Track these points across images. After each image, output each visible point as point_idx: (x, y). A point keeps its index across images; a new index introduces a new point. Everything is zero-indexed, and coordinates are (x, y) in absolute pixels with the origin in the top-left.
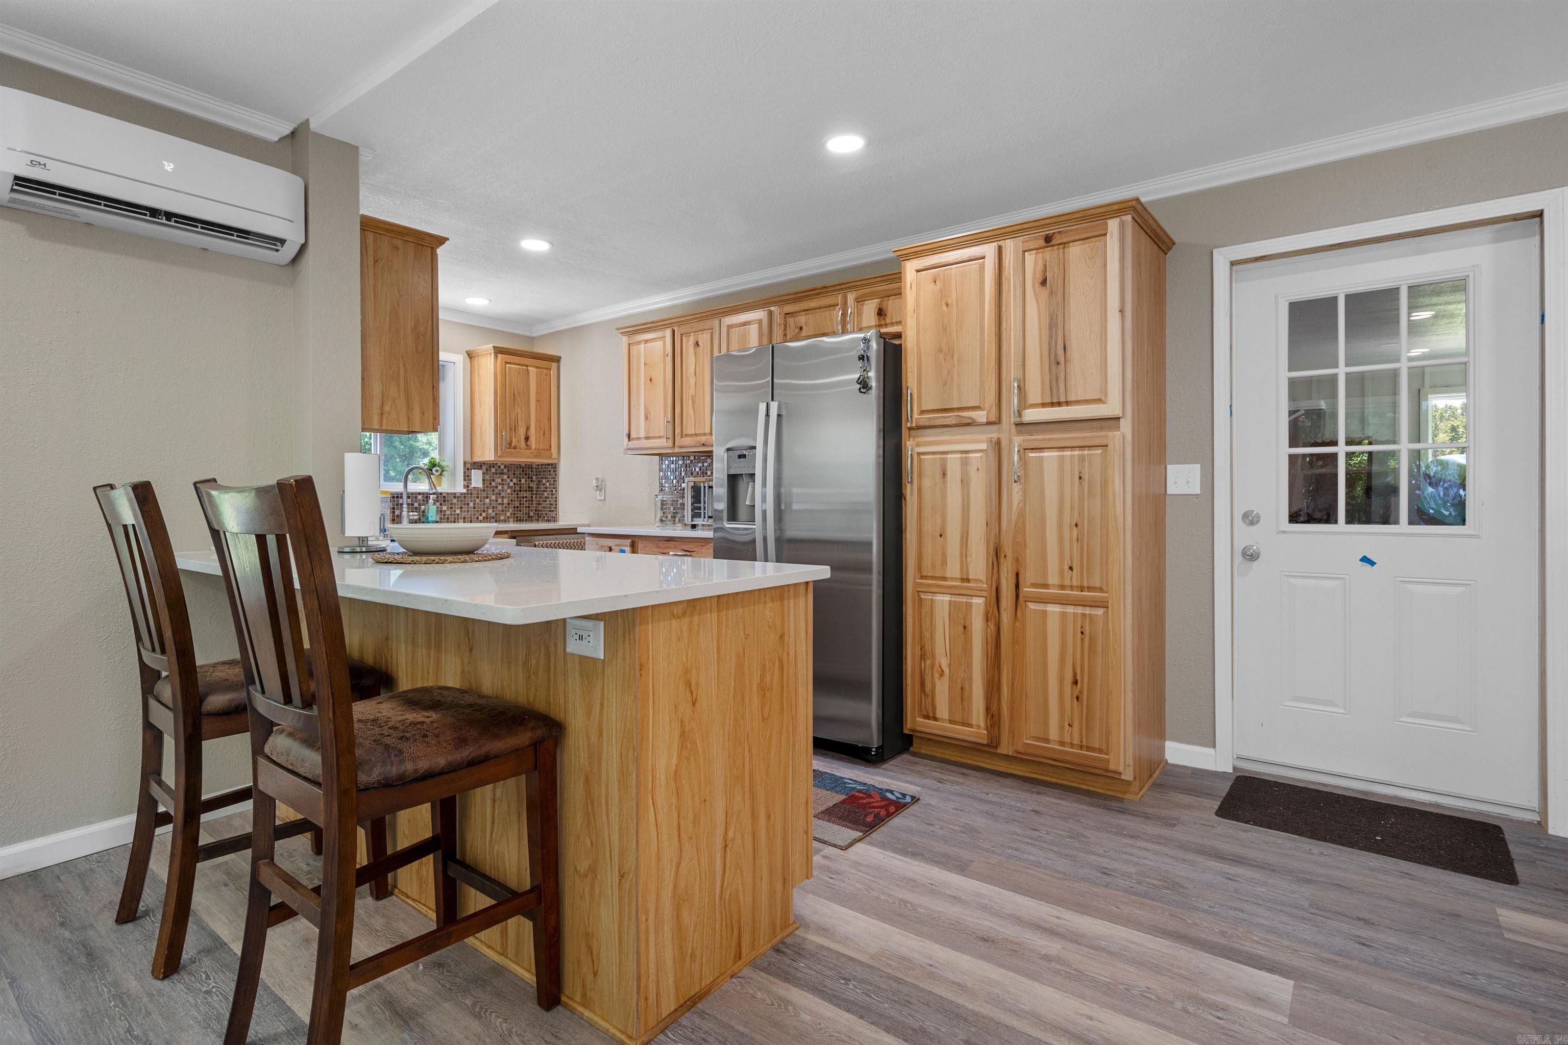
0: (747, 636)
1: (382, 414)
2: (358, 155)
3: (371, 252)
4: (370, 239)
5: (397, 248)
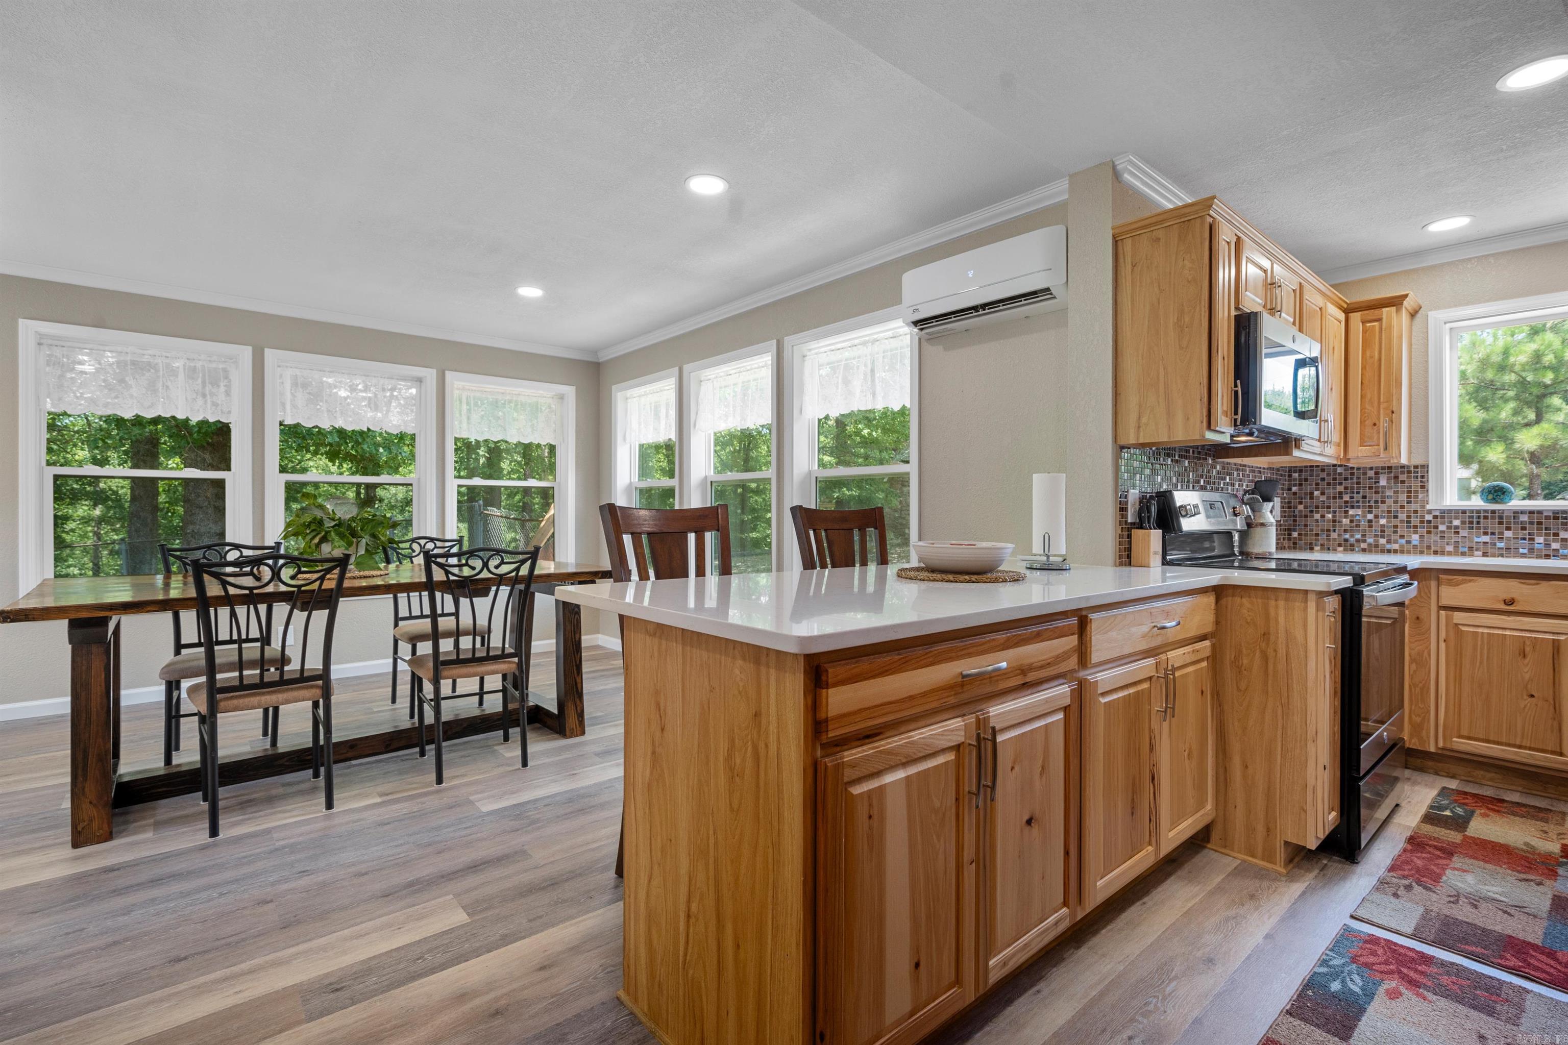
0: (712, 690)
1: (1139, 427)
2: (1114, 167)
3: (1129, 259)
4: (1127, 246)
5: (1158, 240)
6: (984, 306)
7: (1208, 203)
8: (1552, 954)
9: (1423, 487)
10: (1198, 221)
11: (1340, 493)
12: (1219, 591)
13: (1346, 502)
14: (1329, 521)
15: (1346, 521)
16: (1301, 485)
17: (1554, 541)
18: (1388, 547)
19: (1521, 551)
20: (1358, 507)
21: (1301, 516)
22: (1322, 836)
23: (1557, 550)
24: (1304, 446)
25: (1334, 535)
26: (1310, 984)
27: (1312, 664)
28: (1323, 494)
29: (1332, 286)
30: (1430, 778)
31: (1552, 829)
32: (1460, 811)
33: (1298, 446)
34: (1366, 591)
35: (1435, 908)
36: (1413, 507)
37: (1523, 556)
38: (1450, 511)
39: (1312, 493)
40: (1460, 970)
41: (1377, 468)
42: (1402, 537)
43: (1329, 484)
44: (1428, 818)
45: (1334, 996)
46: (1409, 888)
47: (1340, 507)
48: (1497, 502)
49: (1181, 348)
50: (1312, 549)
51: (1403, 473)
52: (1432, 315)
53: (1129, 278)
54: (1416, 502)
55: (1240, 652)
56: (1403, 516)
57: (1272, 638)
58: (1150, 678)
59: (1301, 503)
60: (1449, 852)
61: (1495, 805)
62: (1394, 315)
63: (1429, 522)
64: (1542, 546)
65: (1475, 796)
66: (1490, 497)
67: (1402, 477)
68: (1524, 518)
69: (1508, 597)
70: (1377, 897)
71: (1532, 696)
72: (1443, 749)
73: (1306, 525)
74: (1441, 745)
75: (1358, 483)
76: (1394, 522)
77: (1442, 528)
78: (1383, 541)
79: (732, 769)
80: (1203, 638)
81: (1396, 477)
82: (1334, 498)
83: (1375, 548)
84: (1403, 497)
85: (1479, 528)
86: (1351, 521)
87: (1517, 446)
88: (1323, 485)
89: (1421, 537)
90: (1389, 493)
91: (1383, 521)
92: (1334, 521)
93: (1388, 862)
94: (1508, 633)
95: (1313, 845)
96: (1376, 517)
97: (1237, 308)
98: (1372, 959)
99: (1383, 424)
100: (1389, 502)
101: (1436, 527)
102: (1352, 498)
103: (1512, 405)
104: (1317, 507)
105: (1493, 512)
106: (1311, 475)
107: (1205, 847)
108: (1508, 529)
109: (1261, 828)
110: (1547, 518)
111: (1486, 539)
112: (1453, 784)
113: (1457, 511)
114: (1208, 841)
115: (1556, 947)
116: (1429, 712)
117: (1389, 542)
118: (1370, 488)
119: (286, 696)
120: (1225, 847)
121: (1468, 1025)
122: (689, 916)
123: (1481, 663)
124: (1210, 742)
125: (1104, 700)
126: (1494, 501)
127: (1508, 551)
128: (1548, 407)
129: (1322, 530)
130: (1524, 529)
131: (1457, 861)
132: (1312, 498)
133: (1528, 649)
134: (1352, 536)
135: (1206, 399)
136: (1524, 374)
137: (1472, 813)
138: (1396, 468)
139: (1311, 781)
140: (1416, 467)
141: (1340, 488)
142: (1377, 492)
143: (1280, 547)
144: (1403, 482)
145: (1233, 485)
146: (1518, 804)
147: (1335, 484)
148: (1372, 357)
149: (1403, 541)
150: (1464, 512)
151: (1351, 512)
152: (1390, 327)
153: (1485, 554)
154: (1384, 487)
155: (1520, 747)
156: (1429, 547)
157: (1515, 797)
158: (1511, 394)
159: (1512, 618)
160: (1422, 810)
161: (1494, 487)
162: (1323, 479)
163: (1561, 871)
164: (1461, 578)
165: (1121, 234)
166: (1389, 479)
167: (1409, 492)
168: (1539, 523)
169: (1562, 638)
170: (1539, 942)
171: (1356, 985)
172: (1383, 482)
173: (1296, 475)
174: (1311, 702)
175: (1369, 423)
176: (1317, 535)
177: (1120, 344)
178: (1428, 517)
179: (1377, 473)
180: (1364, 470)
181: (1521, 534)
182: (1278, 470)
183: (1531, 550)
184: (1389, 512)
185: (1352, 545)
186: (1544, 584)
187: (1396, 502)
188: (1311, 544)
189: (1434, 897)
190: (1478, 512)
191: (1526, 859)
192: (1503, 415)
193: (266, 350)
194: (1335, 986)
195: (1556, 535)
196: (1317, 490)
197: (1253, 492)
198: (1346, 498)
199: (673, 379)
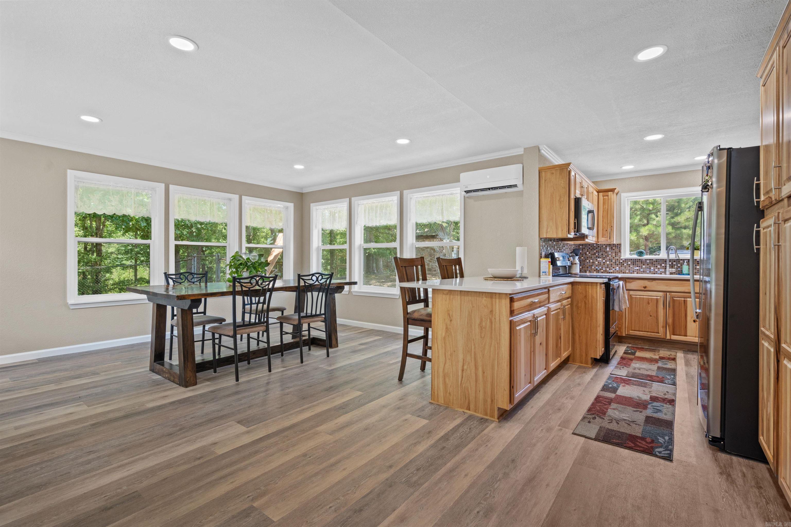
0: (473, 307)
1: (547, 232)
2: (539, 148)
3: (544, 178)
4: (543, 174)
5: (553, 173)
6: (492, 188)
7: (569, 164)
8: (658, 377)
9: (620, 251)
10: (565, 170)
11: (595, 253)
12: (572, 284)
13: (597, 256)
14: (591, 262)
15: (597, 263)
16: (582, 250)
17: (656, 268)
18: (609, 271)
19: (647, 272)
20: (600, 258)
21: (582, 261)
22: (601, 355)
23: (657, 272)
24: (589, 238)
25: (593, 267)
26: (605, 385)
27: (598, 304)
28: (589, 253)
29: (592, 182)
30: (624, 344)
31: (657, 353)
32: (633, 351)
33: (587, 238)
34: (611, 283)
35: (630, 371)
36: (617, 258)
37: (648, 273)
38: (627, 259)
39: (586, 253)
40: (637, 381)
41: (606, 245)
42: (614, 268)
43: (591, 250)
44: (625, 353)
45: (611, 387)
46: (623, 367)
47: (595, 258)
48: (641, 256)
49: (560, 208)
50: (586, 272)
51: (614, 246)
52: (622, 194)
53: (544, 184)
54: (618, 256)
55: (578, 302)
56: (614, 261)
57: (587, 297)
58: (560, 308)
59: (582, 256)
60: (631, 360)
61: (642, 349)
62: (612, 195)
63: (621, 263)
64: (653, 270)
65: (636, 347)
66: (639, 255)
67: (614, 248)
68: (648, 261)
69: (644, 286)
70: (615, 370)
71: (651, 316)
72: (627, 335)
73: (584, 264)
74: (626, 333)
75: (600, 250)
76: (611, 263)
77: (625, 265)
78: (608, 269)
79: (481, 327)
80: (568, 298)
81: (612, 248)
82: (593, 255)
83: (606, 271)
84: (614, 255)
85: (635, 265)
86: (598, 263)
87: (641, 234)
88: (590, 250)
89: (619, 268)
90: (610, 253)
91: (608, 263)
92: (593, 263)
93: (617, 363)
94: (645, 297)
95: (598, 358)
96: (606, 261)
97: (575, 196)
98: (617, 381)
99: (609, 230)
100: (610, 256)
101: (623, 264)
102: (598, 255)
103: (639, 217)
104: (588, 258)
105: (640, 259)
106: (586, 247)
107: (567, 363)
108: (644, 265)
109: (584, 355)
110: (654, 261)
111: (638, 268)
112: (630, 345)
113: (629, 259)
114: (569, 361)
115: (659, 376)
116: (623, 323)
117: (610, 269)
118: (604, 251)
119: (251, 330)
120: (574, 362)
121: (641, 389)
122: (463, 370)
123: (637, 306)
124: (570, 330)
125: (552, 313)
126: (640, 256)
127: (644, 272)
128: (651, 218)
129: (589, 266)
130: (648, 265)
131: (634, 361)
132: (586, 255)
133: (650, 302)
134: (599, 268)
135: (568, 225)
136: (643, 205)
137: (636, 351)
138: (612, 245)
139: (598, 339)
140: (618, 244)
141: (595, 251)
142: (606, 253)
143: (581, 271)
144: (614, 249)
145: (565, 250)
146: (647, 349)
147: (593, 250)
148: (605, 208)
149: (614, 269)
150: (631, 259)
151: (598, 259)
152: (611, 198)
153: (637, 273)
154: (608, 251)
155: (648, 332)
156: (621, 271)
157: (647, 347)
158: (639, 213)
159: (645, 292)
160: (623, 352)
161: (640, 251)
162: (589, 248)
163: (659, 362)
164: (632, 280)
165: (542, 170)
166: (610, 248)
167: (616, 253)
168: (652, 263)
169: (659, 298)
170: (655, 375)
171: (615, 385)
172: (608, 249)
173: (581, 247)
174: (598, 315)
175: (605, 230)
176: (588, 267)
177: (540, 205)
178: (621, 261)
179: (606, 246)
180: (602, 245)
181: (647, 266)
182: (576, 245)
183: (650, 271)
184: (610, 259)
185: (599, 271)
186: (654, 281)
187: (612, 256)
188: (586, 270)
189: (629, 369)
190: (635, 259)
191: (651, 360)
192: (636, 221)
193: (170, 185)
194: (610, 386)
195: (657, 267)
196: (588, 252)
197: (571, 253)
198: (597, 254)
199: (346, 203)
